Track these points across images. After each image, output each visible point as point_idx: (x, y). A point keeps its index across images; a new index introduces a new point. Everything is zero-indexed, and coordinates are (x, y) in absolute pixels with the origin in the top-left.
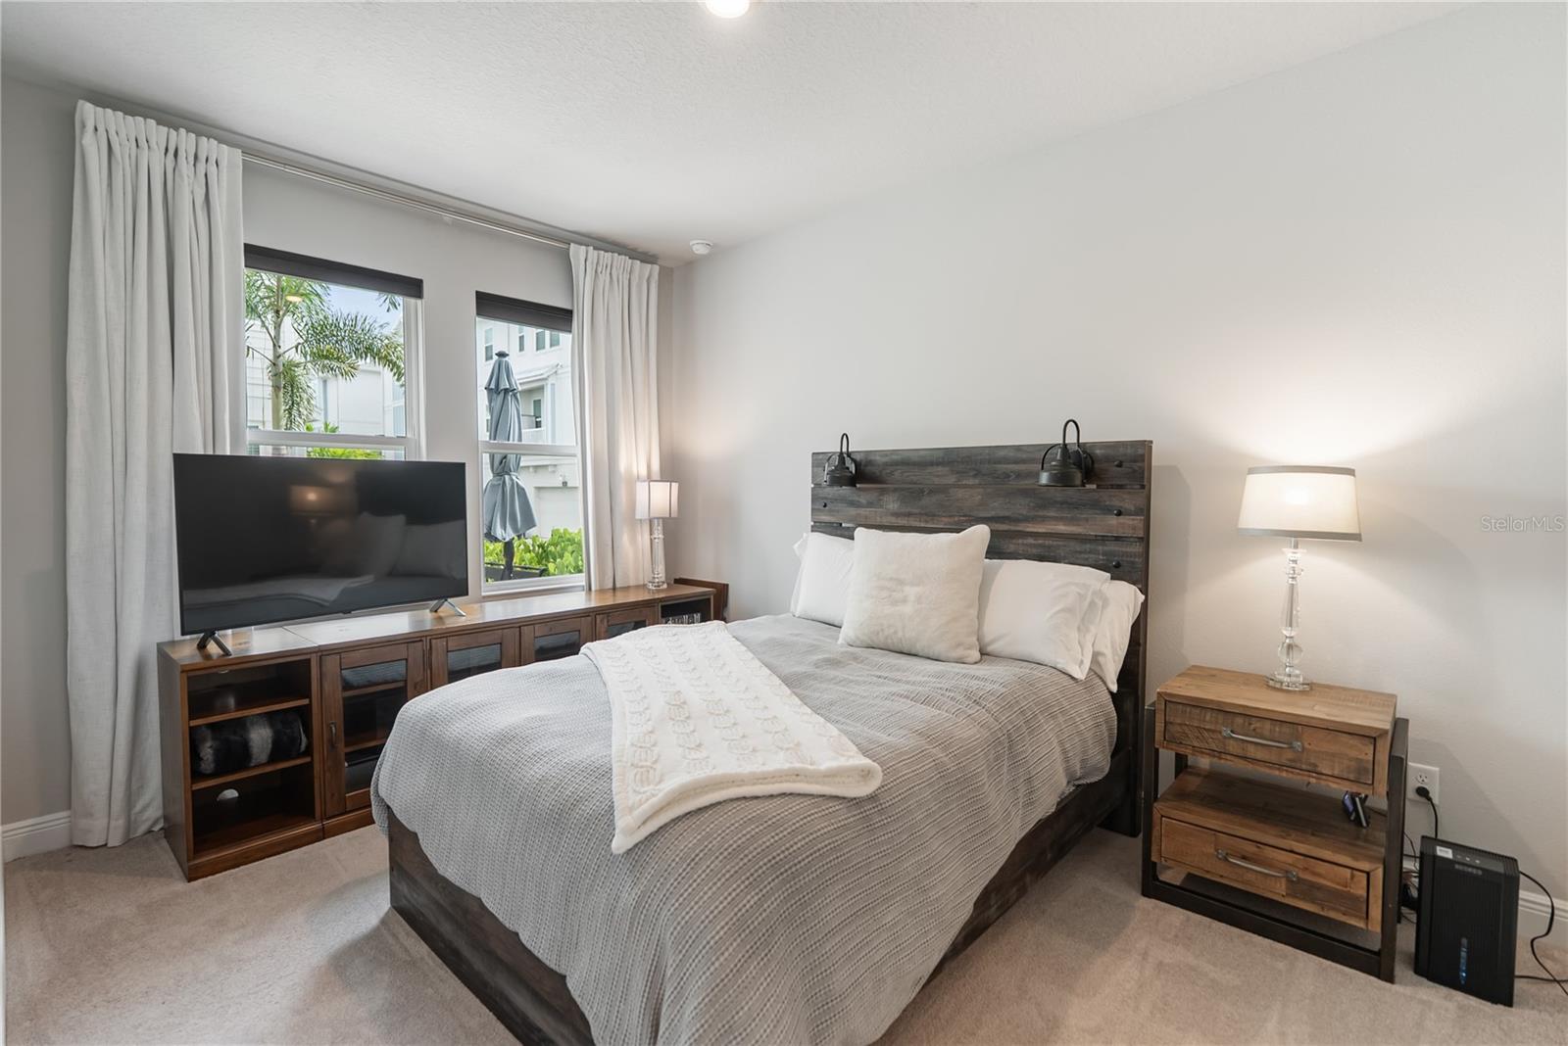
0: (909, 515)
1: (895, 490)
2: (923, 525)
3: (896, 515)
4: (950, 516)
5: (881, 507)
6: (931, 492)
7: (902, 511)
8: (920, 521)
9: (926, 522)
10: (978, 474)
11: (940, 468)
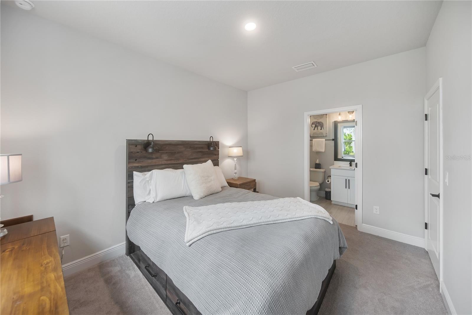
0: (171, 160)
1: (167, 153)
2: (175, 162)
3: (167, 160)
4: (183, 159)
5: (161, 158)
6: (178, 153)
7: (169, 159)
8: (175, 161)
9: (177, 161)
10: (190, 148)
11: (180, 146)
